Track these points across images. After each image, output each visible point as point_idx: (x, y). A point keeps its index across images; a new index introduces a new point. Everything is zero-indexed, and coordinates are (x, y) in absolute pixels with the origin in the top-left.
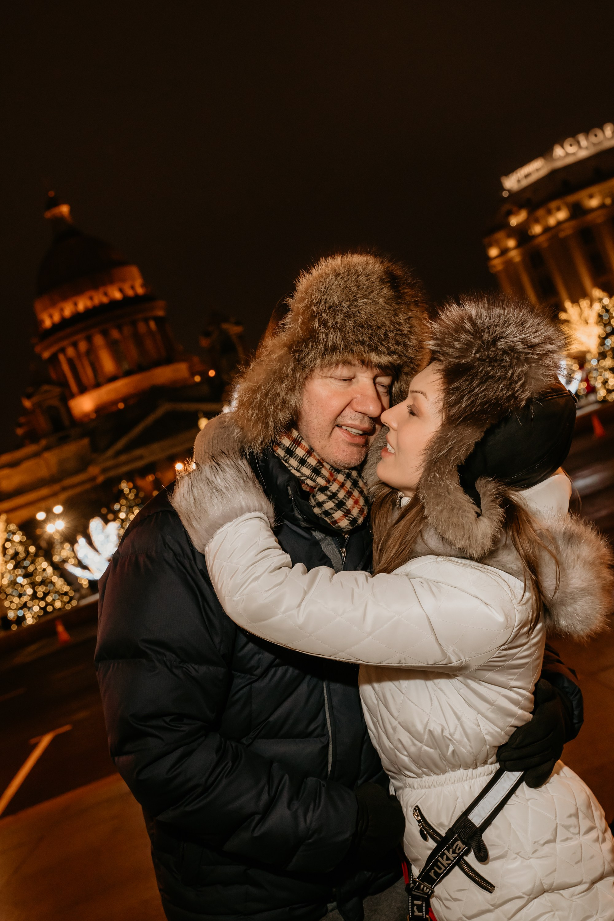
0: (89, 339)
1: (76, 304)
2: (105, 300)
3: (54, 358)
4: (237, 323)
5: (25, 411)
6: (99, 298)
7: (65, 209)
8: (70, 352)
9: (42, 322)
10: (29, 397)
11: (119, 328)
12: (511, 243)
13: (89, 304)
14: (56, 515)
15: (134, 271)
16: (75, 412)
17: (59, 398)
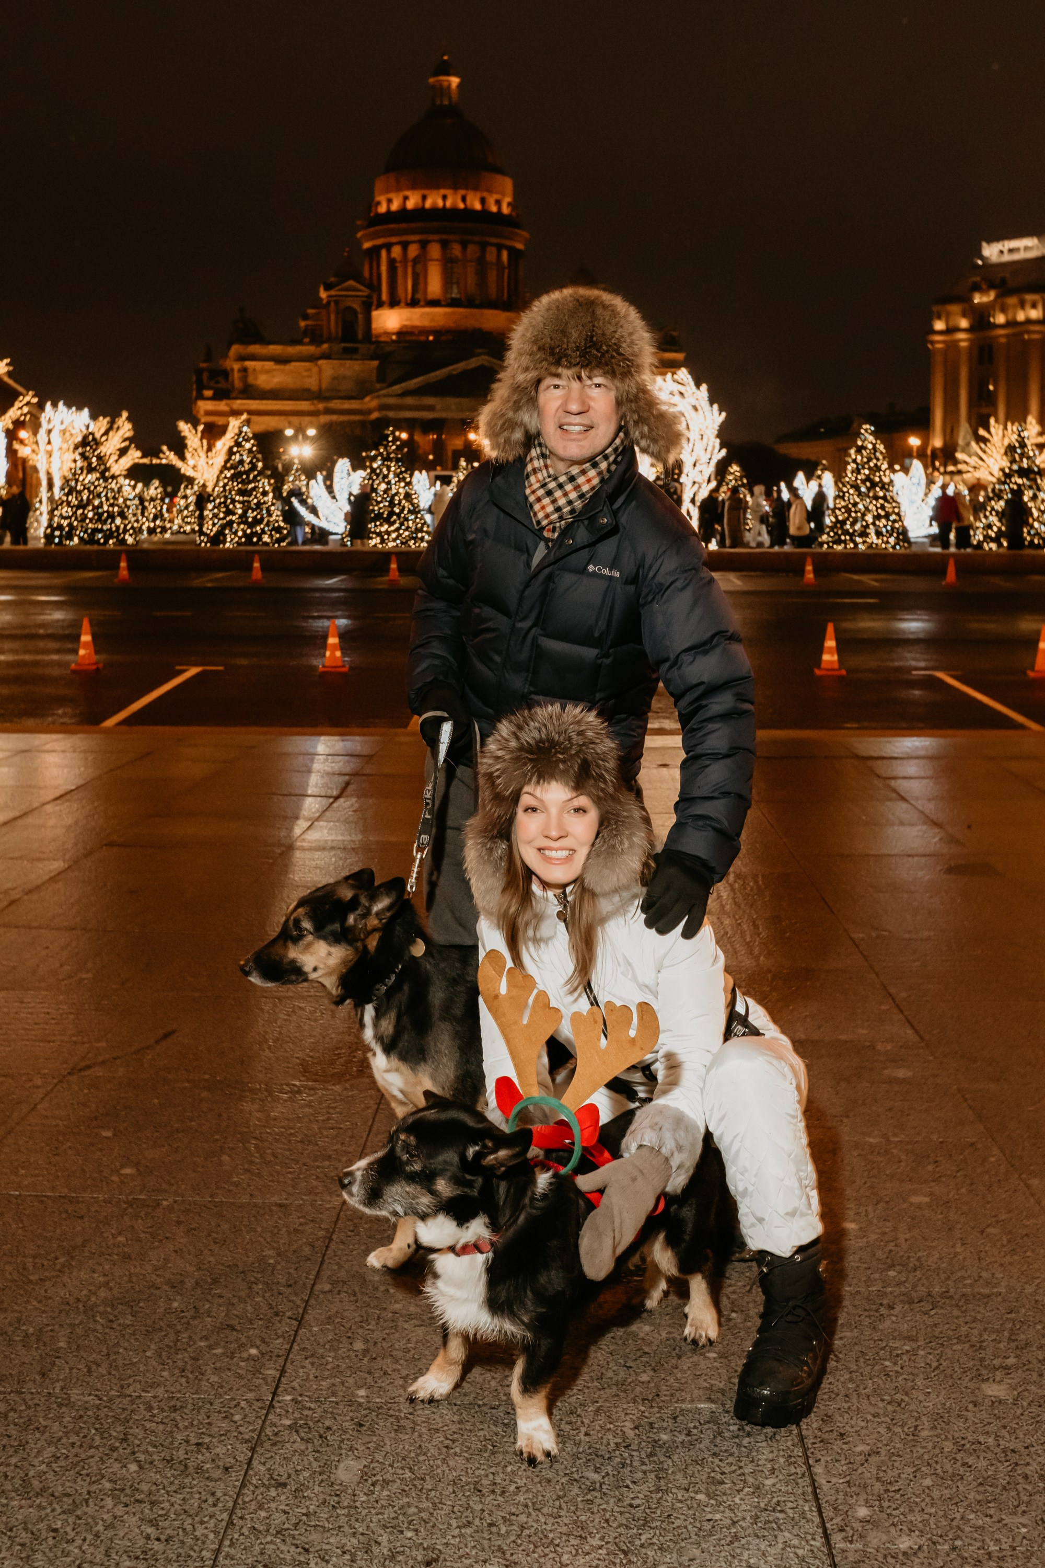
0: (424, 245)
1: (424, 198)
2: (461, 206)
3: (376, 250)
5: (317, 303)
6: (453, 200)
7: (455, 81)
8: (396, 251)
9: (379, 203)
10: (328, 288)
11: (464, 245)
12: (964, 323)
13: (440, 203)
14: (306, 437)
15: (508, 184)
16: (375, 325)
17: (363, 302)
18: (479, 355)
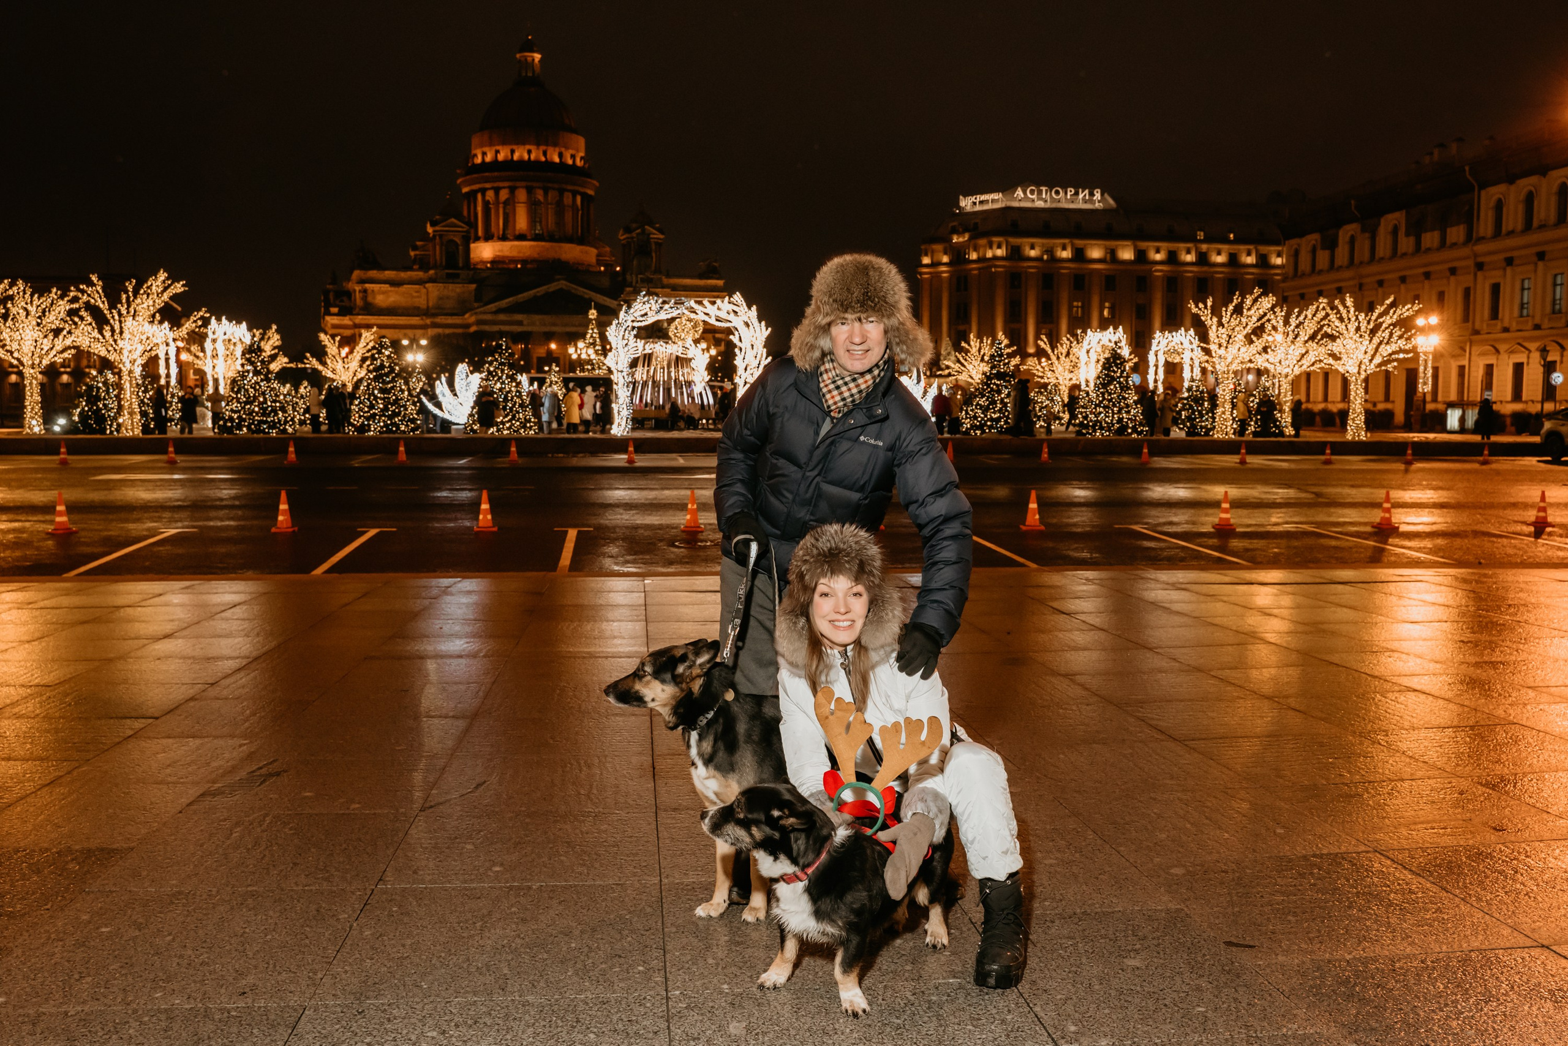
0: (512, 190)
1: (513, 152)
2: (543, 159)
3: (472, 195)
4: (661, 231)
5: (425, 236)
6: (536, 155)
7: (537, 57)
8: (490, 195)
9: (475, 155)
10: (433, 224)
11: (546, 191)
12: (945, 259)
13: (526, 157)
14: (420, 347)
15: (581, 142)
16: (472, 256)
17: (463, 237)
18: (559, 280)
